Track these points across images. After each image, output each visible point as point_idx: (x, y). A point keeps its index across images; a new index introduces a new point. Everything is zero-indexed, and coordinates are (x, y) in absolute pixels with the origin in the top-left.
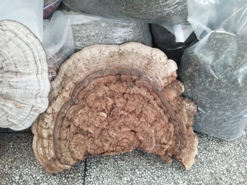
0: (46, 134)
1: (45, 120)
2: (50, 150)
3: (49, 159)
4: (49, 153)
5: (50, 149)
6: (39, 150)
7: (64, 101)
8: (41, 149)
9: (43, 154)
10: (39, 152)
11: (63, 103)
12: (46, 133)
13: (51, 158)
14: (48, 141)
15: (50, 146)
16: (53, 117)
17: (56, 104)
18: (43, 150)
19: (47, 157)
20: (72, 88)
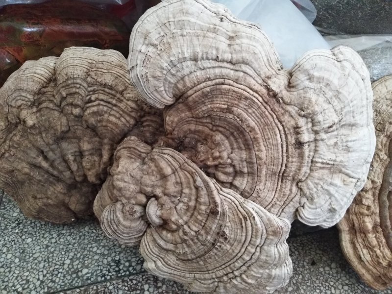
0: (371, 225)
1: (363, 203)
2: (384, 249)
3: (384, 264)
4: (383, 254)
5: (382, 249)
6: (361, 253)
7: (383, 166)
8: (365, 251)
9: (370, 259)
10: (362, 257)
11: (383, 170)
12: (370, 222)
13: (387, 261)
14: (375, 235)
15: (381, 242)
16: (374, 195)
17: (375, 173)
18: (371, 252)
19: (381, 261)
20: (385, 145)
